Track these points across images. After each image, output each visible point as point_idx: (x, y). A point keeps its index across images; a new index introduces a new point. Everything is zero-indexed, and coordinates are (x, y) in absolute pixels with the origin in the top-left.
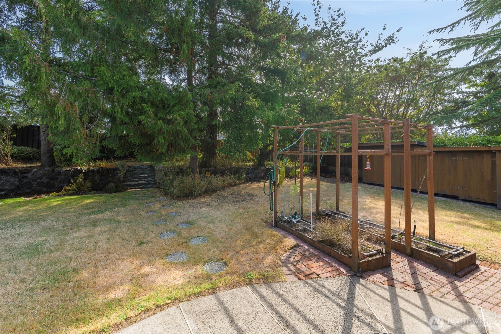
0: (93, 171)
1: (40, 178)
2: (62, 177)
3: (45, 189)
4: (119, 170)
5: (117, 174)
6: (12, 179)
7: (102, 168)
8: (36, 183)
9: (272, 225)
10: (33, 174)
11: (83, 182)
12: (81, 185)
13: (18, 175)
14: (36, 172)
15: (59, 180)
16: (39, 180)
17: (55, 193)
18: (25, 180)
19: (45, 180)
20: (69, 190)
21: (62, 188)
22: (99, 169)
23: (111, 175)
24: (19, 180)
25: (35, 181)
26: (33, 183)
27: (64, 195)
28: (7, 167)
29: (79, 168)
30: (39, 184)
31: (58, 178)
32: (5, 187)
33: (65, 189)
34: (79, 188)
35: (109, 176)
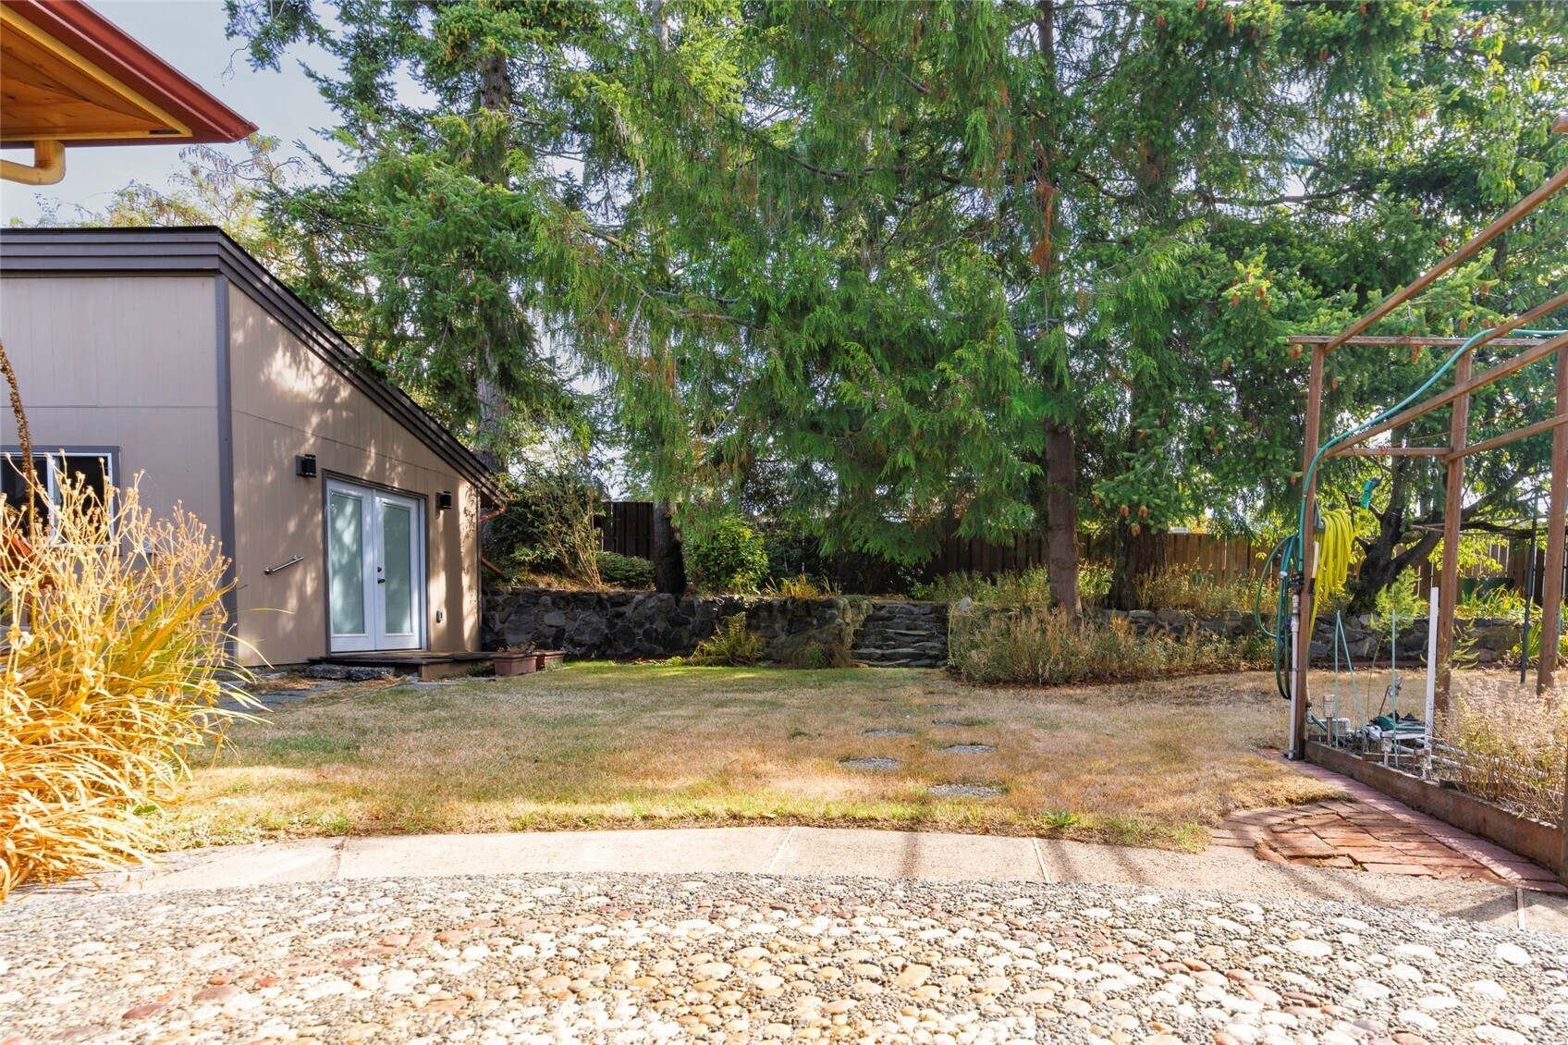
0: (769, 606)
1: (651, 619)
2: (698, 618)
3: (660, 650)
4: (838, 609)
5: (833, 617)
6: (595, 619)
7: (794, 600)
8: (641, 631)
9: (1286, 756)
10: (636, 608)
11: (742, 635)
12: (739, 641)
13: (605, 608)
14: (642, 602)
15: (690, 627)
16: (647, 626)
17: (678, 659)
18: (620, 623)
19: (660, 625)
20: (709, 654)
21: (695, 646)
22: (785, 602)
23: (815, 622)
24: (609, 620)
25: (640, 625)
26: (636, 630)
27: (698, 664)
28: (585, 590)
29: (736, 597)
30: (648, 635)
31: (688, 623)
32: (583, 638)
33: (702, 651)
34: (733, 650)
35: (811, 624)
